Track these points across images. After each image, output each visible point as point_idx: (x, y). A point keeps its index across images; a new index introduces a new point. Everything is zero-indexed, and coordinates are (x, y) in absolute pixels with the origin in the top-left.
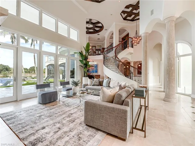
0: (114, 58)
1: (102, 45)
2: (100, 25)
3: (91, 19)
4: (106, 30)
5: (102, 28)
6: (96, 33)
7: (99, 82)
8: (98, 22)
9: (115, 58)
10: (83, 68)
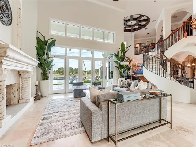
0: (159, 56)
1: (154, 40)
2: (144, 18)
3: (132, 15)
4: (154, 21)
5: (148, 20)
6: (142, 28)
7: (128, 84)
8: (142, 16)
9: (161, 57)
10: (118, 69)
